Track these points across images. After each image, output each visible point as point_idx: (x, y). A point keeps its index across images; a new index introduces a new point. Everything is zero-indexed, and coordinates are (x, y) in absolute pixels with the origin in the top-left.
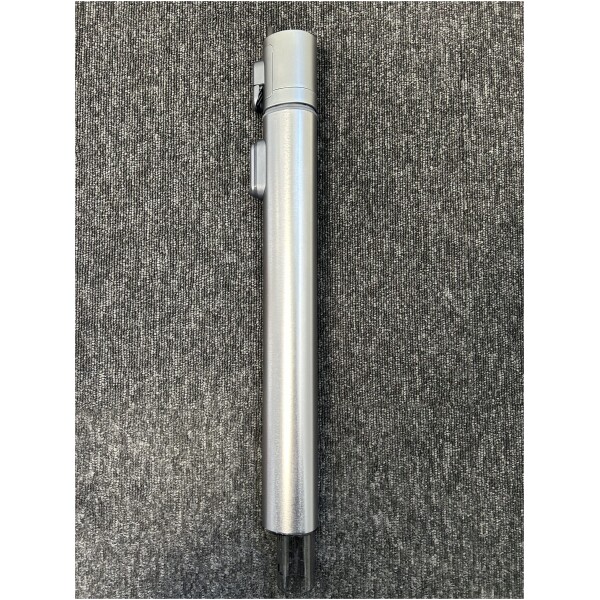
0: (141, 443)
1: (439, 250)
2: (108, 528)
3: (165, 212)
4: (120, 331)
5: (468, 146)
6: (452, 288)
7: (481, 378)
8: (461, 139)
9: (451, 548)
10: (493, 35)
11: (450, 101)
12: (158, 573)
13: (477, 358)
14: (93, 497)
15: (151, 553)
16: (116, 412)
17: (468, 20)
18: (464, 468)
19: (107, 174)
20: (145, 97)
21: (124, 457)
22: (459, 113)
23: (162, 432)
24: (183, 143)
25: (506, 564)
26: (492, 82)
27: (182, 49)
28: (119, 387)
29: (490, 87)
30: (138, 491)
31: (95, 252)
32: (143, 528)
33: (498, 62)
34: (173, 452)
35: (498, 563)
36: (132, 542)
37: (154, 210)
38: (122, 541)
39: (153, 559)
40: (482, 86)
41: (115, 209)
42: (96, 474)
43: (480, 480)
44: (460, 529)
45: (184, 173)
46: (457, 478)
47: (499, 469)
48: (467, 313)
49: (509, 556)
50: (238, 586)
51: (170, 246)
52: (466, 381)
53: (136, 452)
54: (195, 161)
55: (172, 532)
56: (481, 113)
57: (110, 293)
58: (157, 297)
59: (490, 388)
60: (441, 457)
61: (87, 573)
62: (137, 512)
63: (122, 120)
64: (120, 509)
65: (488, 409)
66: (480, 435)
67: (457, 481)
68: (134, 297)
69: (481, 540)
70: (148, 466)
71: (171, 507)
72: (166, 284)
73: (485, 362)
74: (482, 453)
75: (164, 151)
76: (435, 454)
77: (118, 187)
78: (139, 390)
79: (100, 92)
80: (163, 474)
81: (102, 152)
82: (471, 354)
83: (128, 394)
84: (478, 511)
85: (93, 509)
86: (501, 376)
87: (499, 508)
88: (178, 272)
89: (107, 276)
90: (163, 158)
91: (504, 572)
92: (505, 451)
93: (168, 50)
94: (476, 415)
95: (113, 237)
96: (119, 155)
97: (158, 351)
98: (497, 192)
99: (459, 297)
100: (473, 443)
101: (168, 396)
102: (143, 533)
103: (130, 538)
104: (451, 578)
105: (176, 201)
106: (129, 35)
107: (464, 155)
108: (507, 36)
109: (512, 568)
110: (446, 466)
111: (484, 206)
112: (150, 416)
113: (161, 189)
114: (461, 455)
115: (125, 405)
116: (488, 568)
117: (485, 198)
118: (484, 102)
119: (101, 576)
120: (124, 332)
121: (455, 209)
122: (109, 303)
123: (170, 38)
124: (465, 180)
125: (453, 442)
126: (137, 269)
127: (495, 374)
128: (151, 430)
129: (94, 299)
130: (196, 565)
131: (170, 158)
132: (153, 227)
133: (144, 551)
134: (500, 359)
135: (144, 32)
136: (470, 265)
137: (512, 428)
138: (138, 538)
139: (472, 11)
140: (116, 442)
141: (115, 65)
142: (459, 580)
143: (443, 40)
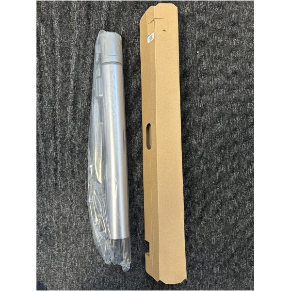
0: (67, 209)
1: (190, 124)
2: (53, 246)
3: (75, 111)
4: (57, 161)
5: (201, 81)
6: (196, 139)
7: (210, 176)
8: (198, 78)
9: (200, 249)
10: (209, 36)
11: (192, 63)
12: (75, 264)
13: (207, 168)
14: (46, 233)
15: (72, 256)
16: (56, 195)
17: (199, 30)
18: (204, 215)
19: (51, 96)
20: (66, 64)
21: (59, 215)
22: (197, 67)
23: (75, 204)
24: (83, 83)
25: (224, 255)
26: (209, 55)
27: (81, 44)
28: (57, 185)
29: (208, 57)
30: (66, 229)
31: (46, 129)
32: (68, 245)
33: (211, 47)
34: (80, 212)
35: (220, 255)
36: (63, 251)
37: (71, 110)
38: (59, 251)
39: (73, 258)
40: (205, 57)
41: (55, 110)
42: (48, 222)
43: (211, 220)
44: (203, 241)
45: (83, 95)
46: (201, 219)
47: (219, 215)
48: (203, 149)
49: (225, 252)
50: (109, 269)
51: (78, 125)
52: (203, 178)
53: (64, 212)
54: (88, 90)
55: (80, 246)
56: (205, 67)
57: (53, 146)
58: (72, 146)
59: (214, 181)
60: (194, 210)
61: (44, 266)
62: (66, 238)
63: (57, 74)
64: (58, 238)
65: (213, 189)
66: (210, 200)
67: (201, 221)
68: (63, 147)
69: (212, 245)
70: (70, 218)
71: (80, 236)
72: (76, 141)
73: (211, 170)
74: (211, 208)
75: (74, 86)
76: (192, 209)
77: (56, 102)
78: (66, 186)
79: (48, 63)
80: (76, 221)
81: (49, 87)
82: (205, 167)
83: (61, 188)
84: (210, 233)
85: (46, 237)
86: (218, 175)
87: (219, 231)
88: (81, 136)
89: (51, 138)
90: (74, 89)
91: (223, 259)
92: (221, 207)
93: (76, 45)
94: (208, 192)
95: (54, 122)
96: (56, 88)
97: (73, 169)
98: (213, 99)
99: (199, 143)
100: (208, 204)
101: (78, 188)
102: (68, 248)
103: (63, 250)
104: (200, 262)
105: (80, 106)
106: (59, 39)
107: (199, 84)
108: (215, 36)
109: (226, 257)
110: (197, 214)
111: (208, 105)
112: (70, 197)
113: (74, 102)
114: (203, 209)
115: (60, 193)
116: (216, 258)
117: (209, 102)
118: (206, 63)
119: (50, 267)
120: (59, 161)
121: (196, 107)
122: (52, 150)
123: (76, 40)
124: (200, 95)
125: (199, 204)
126: (64, 135)
127: (216, 174)
128: (71, 203)
129: (46, 148)
130: (91, 260)
131: (77, 89)
132: (70, 118)
133: (69, 255)
134: (217, 168)
135: (66, 38)
136: (203, 130)
137: (223, 197)
138: (66, 249)
139: (200, 26)
140: (56, 208)
141: (54, 51)
142: (204, 263)
143: (189, 39)
